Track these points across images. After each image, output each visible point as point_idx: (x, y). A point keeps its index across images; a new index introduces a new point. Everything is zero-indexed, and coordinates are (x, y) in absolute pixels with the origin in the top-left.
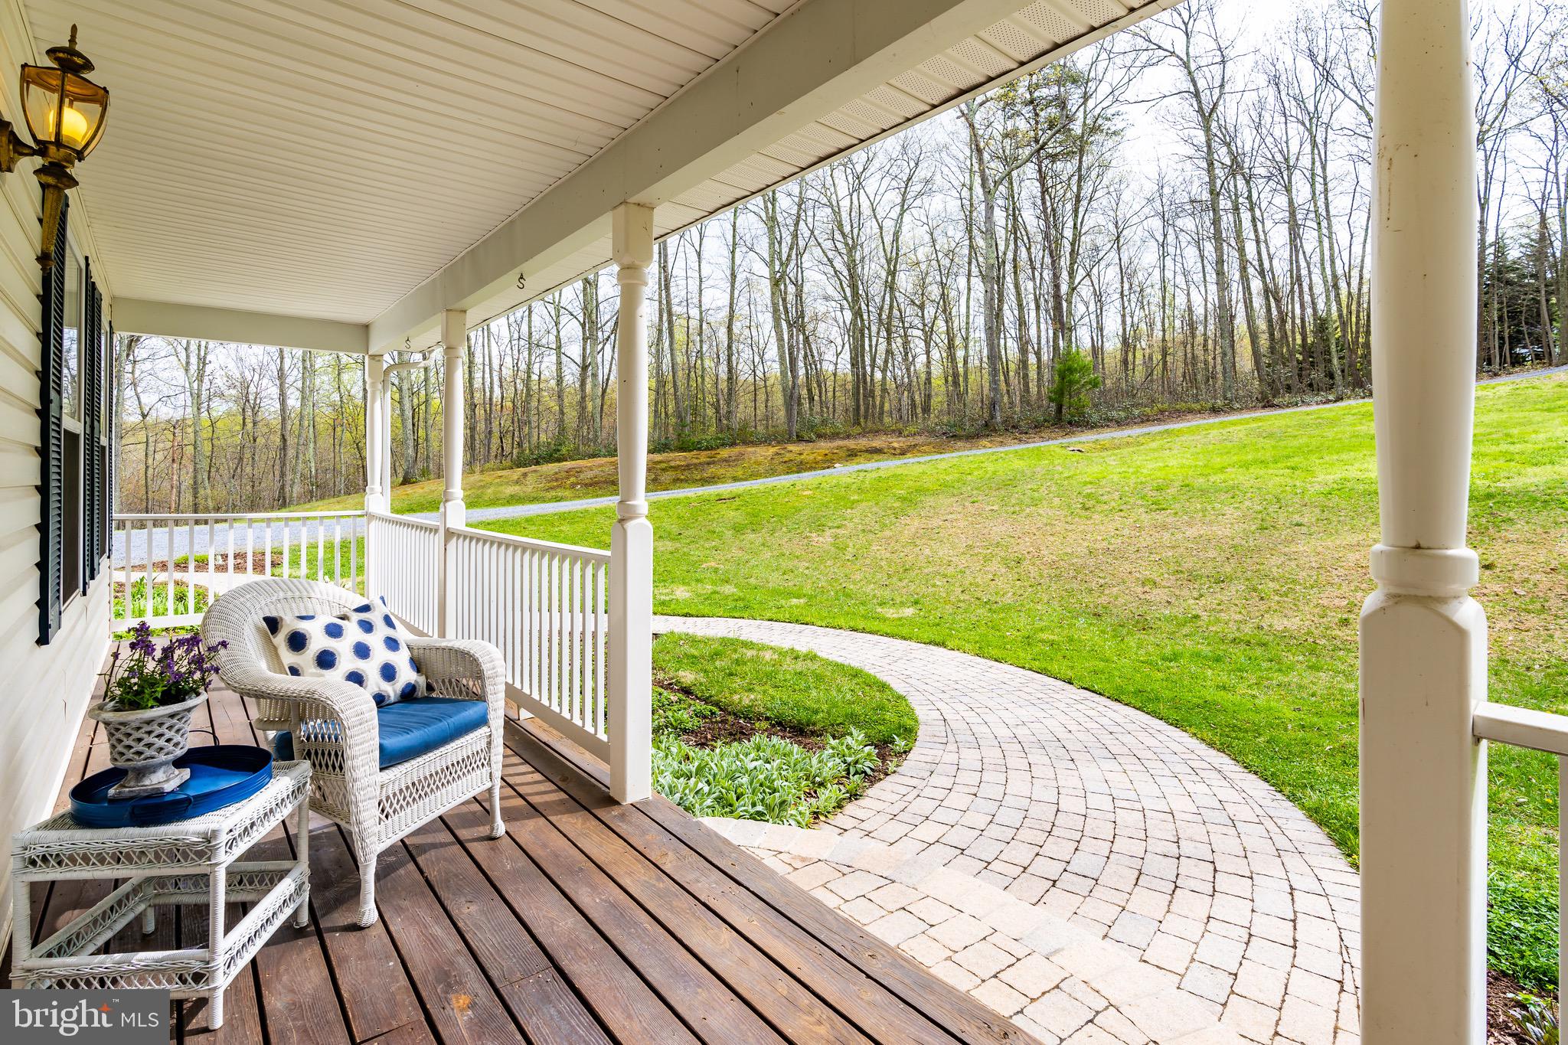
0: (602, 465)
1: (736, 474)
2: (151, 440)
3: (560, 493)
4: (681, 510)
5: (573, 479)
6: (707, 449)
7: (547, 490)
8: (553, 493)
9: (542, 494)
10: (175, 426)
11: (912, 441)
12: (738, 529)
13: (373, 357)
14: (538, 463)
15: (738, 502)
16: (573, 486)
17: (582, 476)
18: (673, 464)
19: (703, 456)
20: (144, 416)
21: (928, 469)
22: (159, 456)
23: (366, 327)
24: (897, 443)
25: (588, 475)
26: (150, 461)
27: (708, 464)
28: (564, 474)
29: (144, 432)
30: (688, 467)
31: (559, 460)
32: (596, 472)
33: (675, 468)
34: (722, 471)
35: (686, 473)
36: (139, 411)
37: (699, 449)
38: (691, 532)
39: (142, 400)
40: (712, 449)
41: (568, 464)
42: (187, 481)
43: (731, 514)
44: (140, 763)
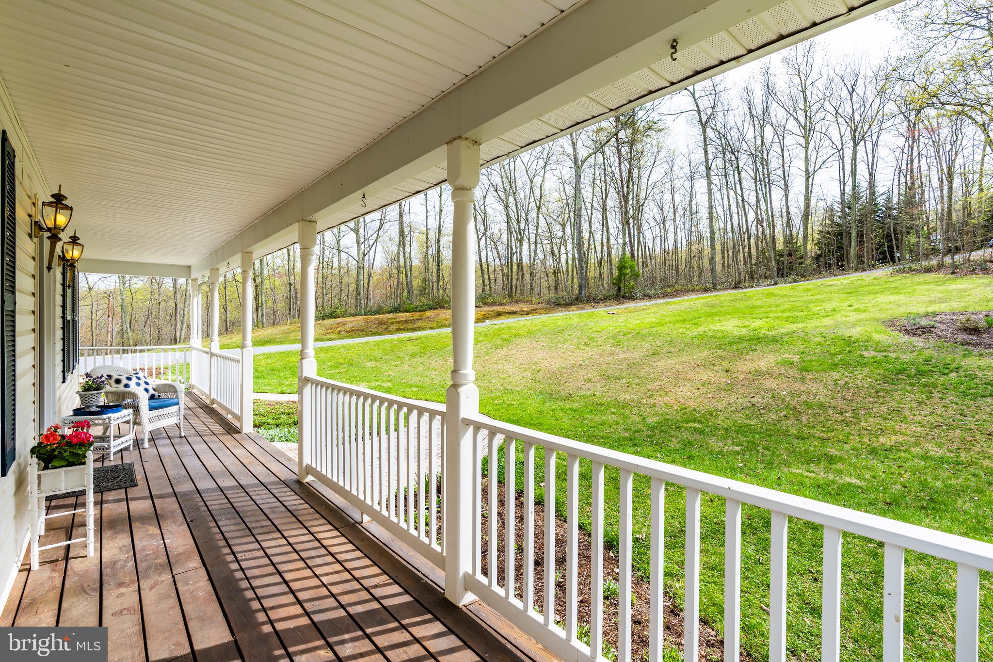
0: (358, 320)
1: (432, 326)
2: (94, 303)
3: (332, 336)
4: (387, 346)
5: (340, 328)
6: (420, 311)
7: (325, 335)
8: (328, 336)
9: (322, 337)
10: (109, 295)
11: (535, 306)
12: (413, 356)
13: (193, 280)
14: (323, 319)
15: (418, 341)
16: (340, 332)
17: (346, 326)
18: (398, 320)
19: (416, 315)
20: (90, 289)
21: (527, 323)
22: (100, 313)
23: (190, 267)
24: (526, 307)
25: (349, 326)
26: (94, 317)
27: (418, 320)
28: (336, 326)
29: (90, 299)
30: (406, 322)
31: (335, 318)
32: (354, 324)
33: (399, 322)
34: (425, 324)
35: (404, 325)
36: (87, 286)
37: (416, 311)
38: (388, 357)
39: (89, 280)
40: (423, 311)
41: (339, 320)
42: (117, 328)
43: (412, 348)
44: (89, 404)
